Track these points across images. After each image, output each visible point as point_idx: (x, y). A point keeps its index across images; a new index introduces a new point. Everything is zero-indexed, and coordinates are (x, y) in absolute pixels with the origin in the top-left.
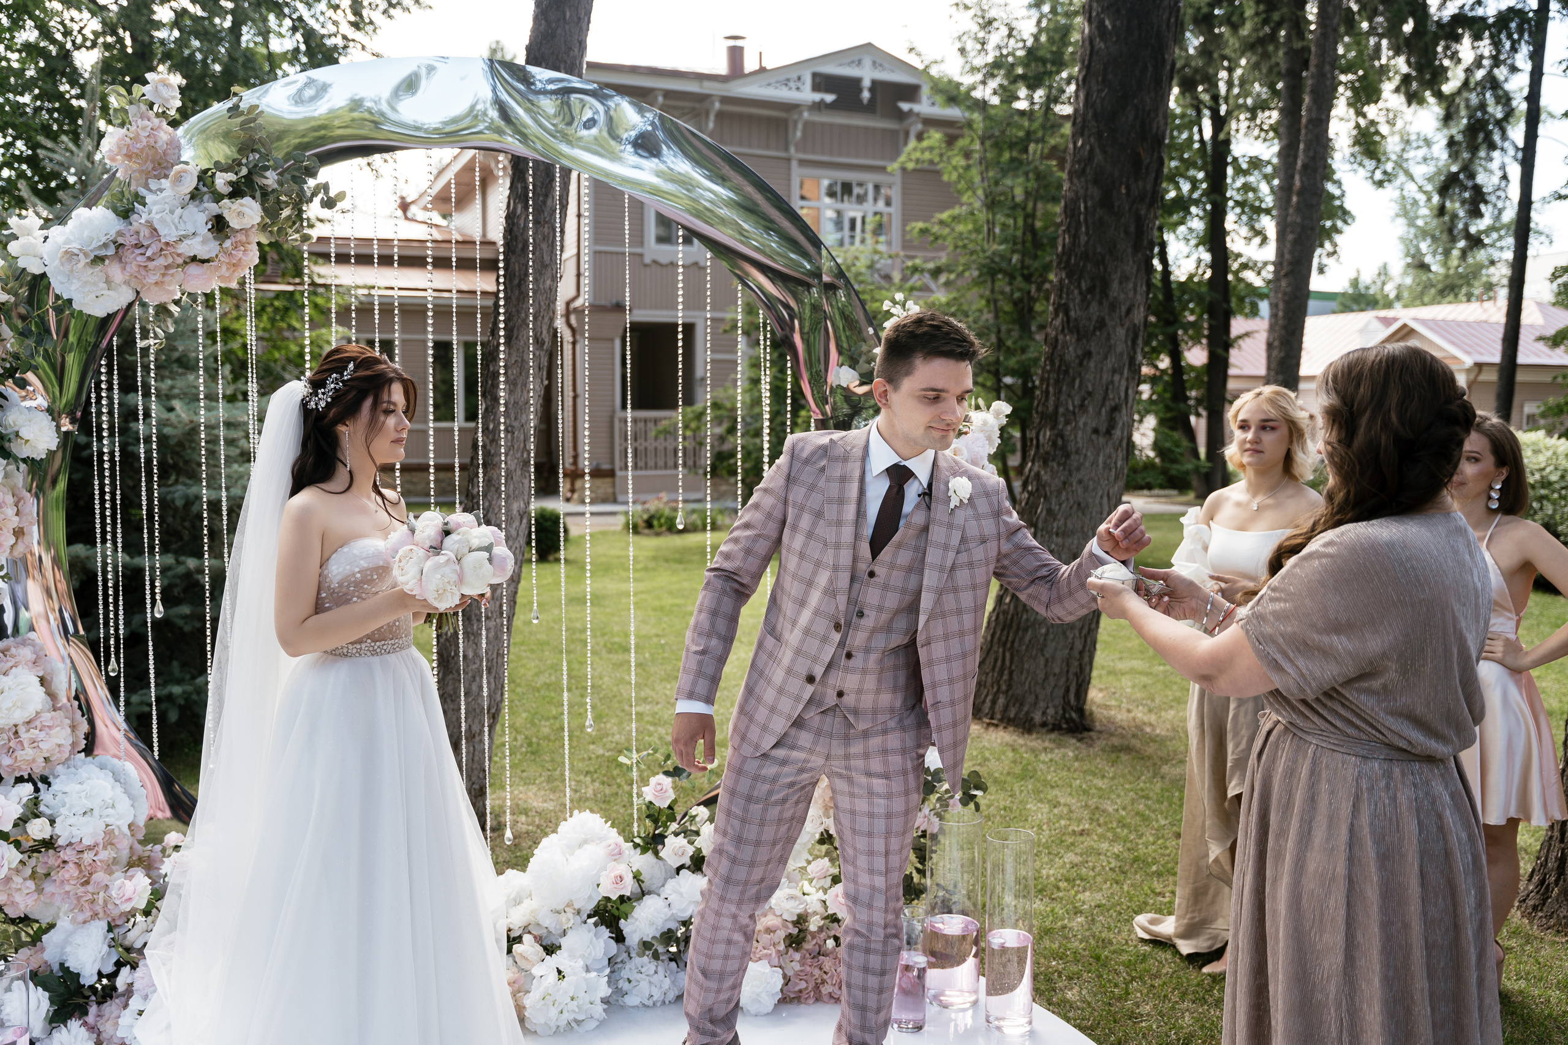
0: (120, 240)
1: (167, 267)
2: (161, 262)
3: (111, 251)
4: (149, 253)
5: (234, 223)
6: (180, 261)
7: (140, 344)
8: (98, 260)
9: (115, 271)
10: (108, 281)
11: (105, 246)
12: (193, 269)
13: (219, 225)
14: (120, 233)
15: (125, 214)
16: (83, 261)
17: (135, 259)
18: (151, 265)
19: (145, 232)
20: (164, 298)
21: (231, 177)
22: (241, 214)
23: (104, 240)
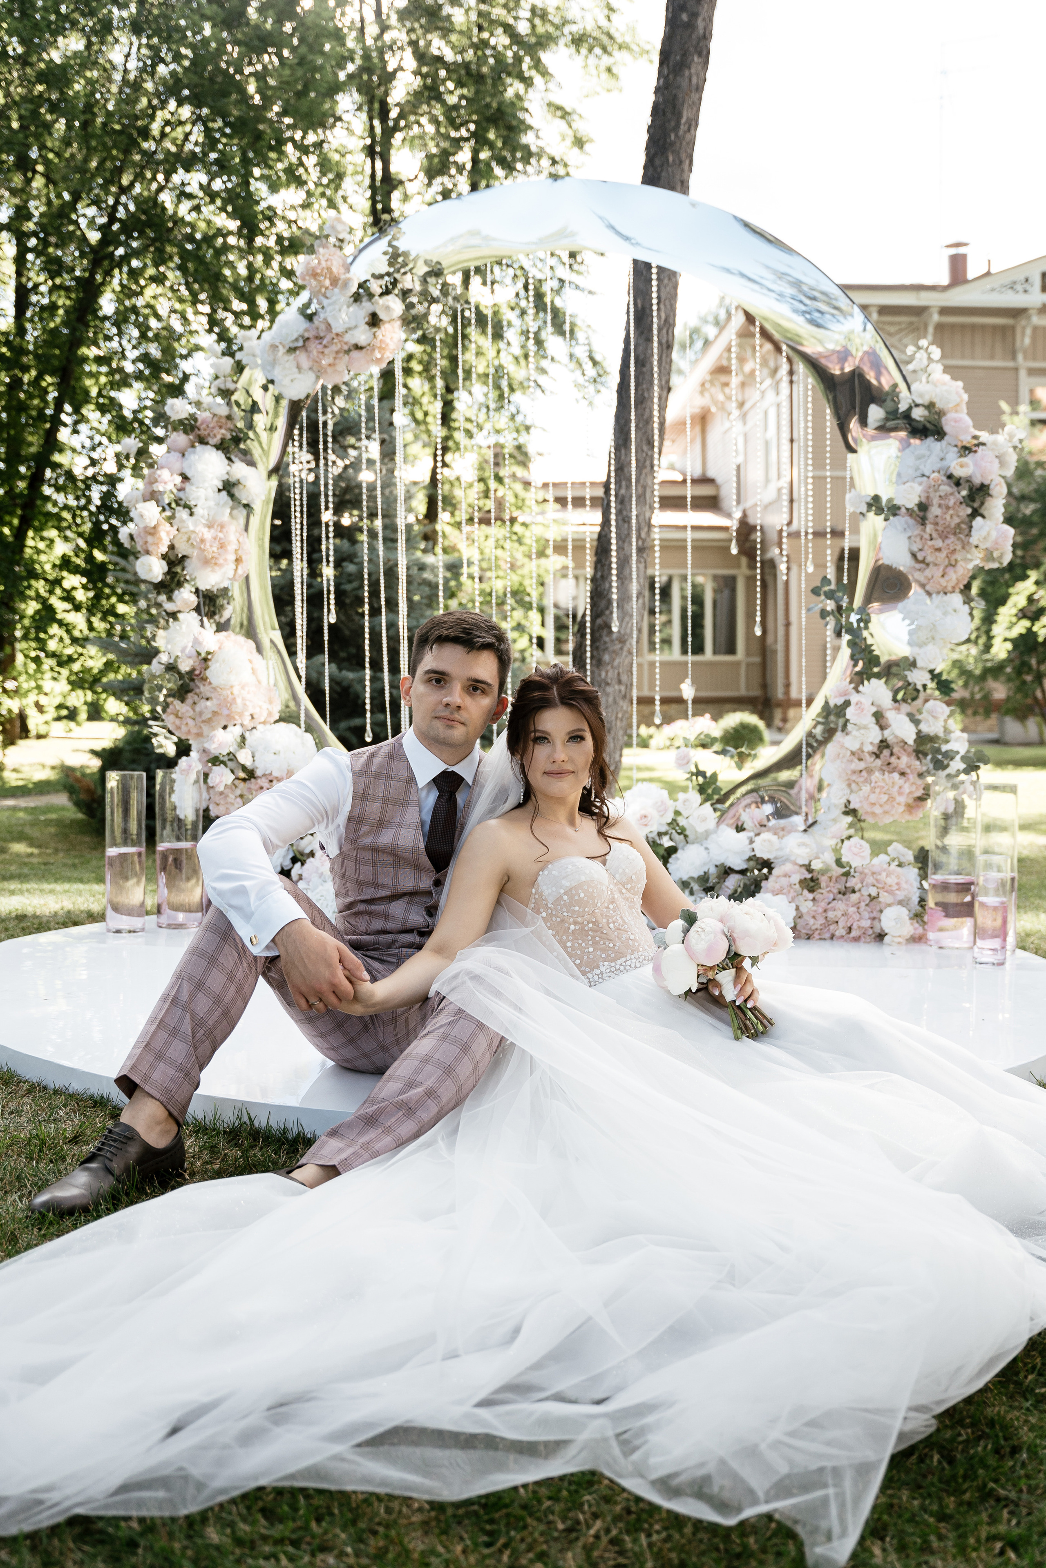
0: (306, 335)
1: (337, 352)
2: (335, 348)
3: (300, 343)
4: (325, 342)
5: (382, 315)
6: (346, 348)
7: (321, 419)
8: (292, 350)
9: (302, 357)
10: (299, 367)
11: (297, 340)
12: (355, 354)
13: (374, 321)
14: (306, 330)
15: (310, 318)
16: (282, 350)
17: (314, 347)
18: (326, 351)
19: (323, 327)
20: (338, 380)
21: (382, 282)
22: (388, 308)
23: (295, 336)
